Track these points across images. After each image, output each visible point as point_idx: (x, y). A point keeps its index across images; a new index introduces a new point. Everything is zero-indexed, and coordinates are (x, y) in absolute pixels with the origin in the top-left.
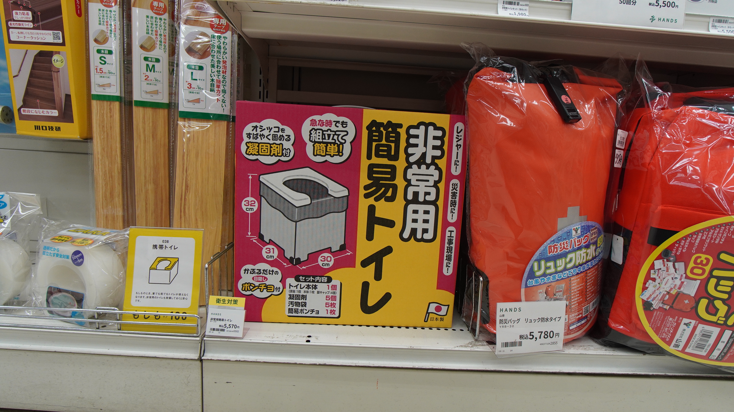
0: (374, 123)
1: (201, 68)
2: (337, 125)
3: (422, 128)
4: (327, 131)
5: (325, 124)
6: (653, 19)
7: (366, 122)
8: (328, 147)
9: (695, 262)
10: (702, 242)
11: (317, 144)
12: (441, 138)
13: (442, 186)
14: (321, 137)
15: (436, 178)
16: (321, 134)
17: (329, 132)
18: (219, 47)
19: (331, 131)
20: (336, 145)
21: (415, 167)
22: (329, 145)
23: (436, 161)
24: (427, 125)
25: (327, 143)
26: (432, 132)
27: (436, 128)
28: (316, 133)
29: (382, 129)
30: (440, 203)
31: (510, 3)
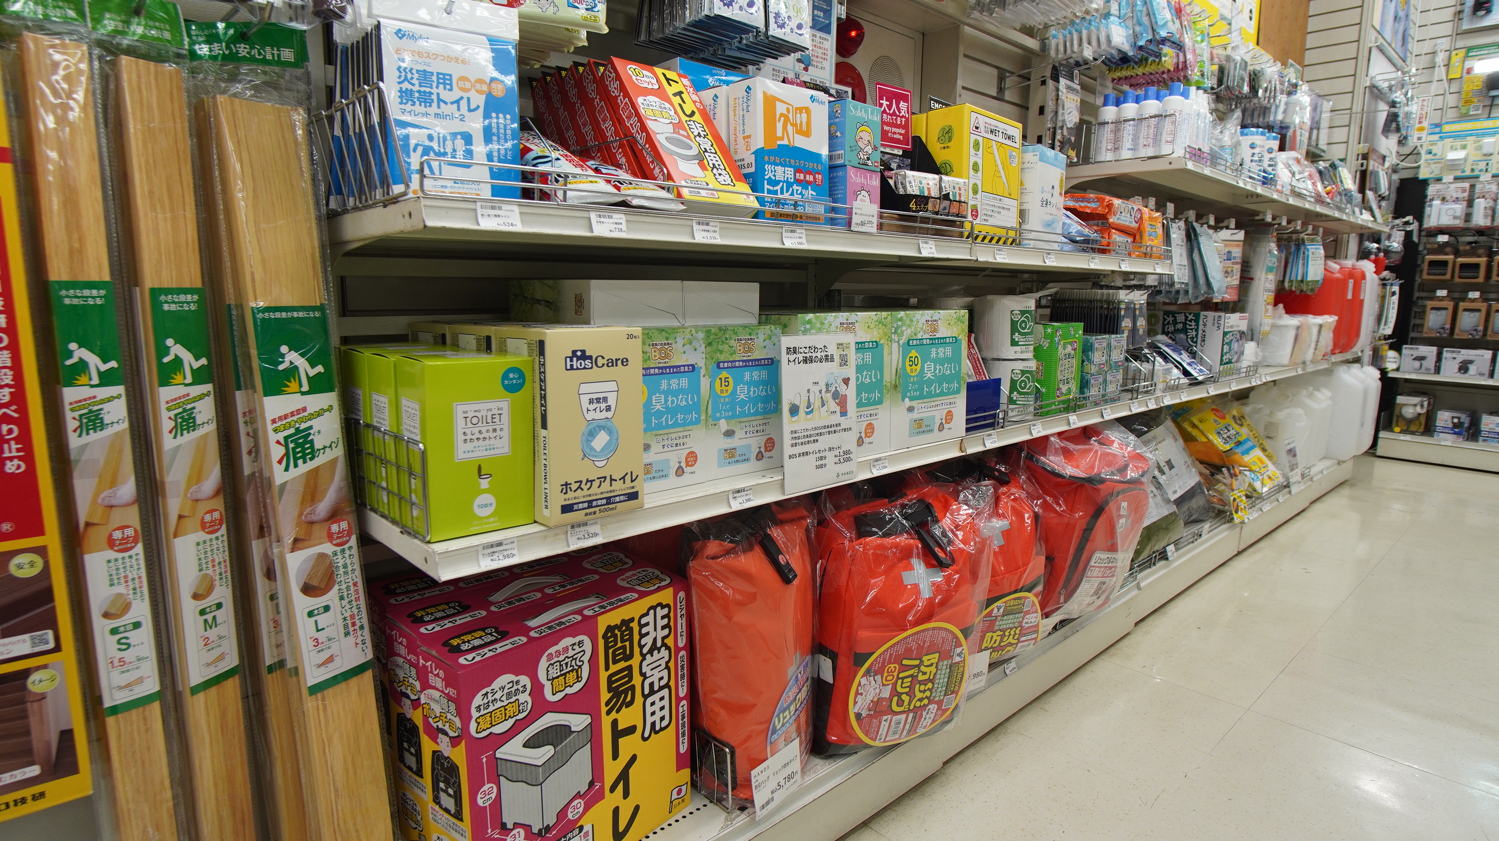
0: (609, 629)
1: (327, 608)
2: (574, 647)
3: (652, 612)
4: (564, 660)
5: (561, 653)
6: (838, 476)
7: (602, 630)
8: (567, 678)
9: (888, 672)
10: (891, 655)
12: (667, 616)
13: (672, 665)
14: (558, 671)
15: (667, 659)
16: (558, 667)
17: (566, 661)
18: (345, 566)
19: (568, 658)
20: (574, 672)
21: (648, 656)
22: (567, 675)
23: (666, 641)
24: (654, 608)
25: (565, 675)
26: (661, 612)
27: (663, 607)
28: (553, 668)
29: (617, 631)
30: (672, 684)
31: (738, 491)
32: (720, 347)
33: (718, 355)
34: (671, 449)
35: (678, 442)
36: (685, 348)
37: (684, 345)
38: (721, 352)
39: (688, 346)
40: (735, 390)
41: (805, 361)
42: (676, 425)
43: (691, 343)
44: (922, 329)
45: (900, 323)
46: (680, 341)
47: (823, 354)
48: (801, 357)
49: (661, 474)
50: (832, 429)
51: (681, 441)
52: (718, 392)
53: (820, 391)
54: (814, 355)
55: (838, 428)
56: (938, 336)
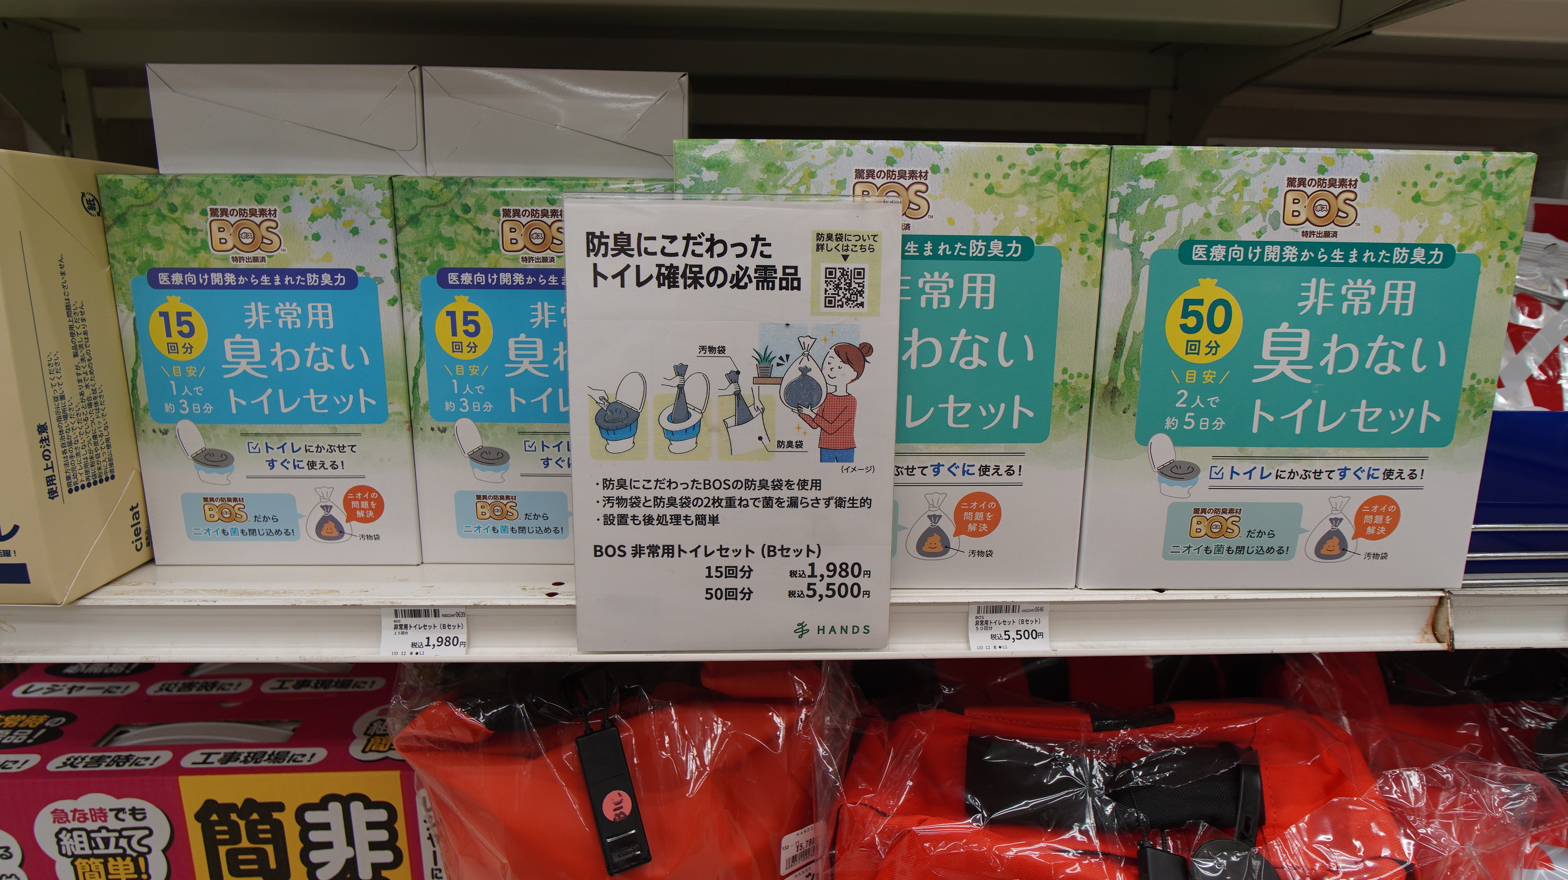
0: (210, 806)
2: (121, 815)
3: (335, 808)
4: (99, 830)
5: (87, 816)
6: (802, 630)
7: (191, 804)
8: (110, 865)
11: (80, 860)
12: (388, 825)
14: (86, 845)
16: (85, 838)
17: (104, 833)
19: (108, 830)
20: (128, 859)
22: (111, 859)
23: (386, 873)
24: (345, 801)
25: (105, 857)
26: (364, 814)
27: (369, 804)
28: (72, 837)
29: (234, 817)
31: (415, 612)
32: (447, 231)
33: (441, 249)
34: (292, 471)
35: (317, 457)
36: (316, 227)
37: (313, 218)
38: (450, 244)
39: (328, 221)
40: (499, 346)
41: (668, 277)
42: (303, 415)
43: (336, 212)
44: (1262, 208)
45: (1146, 183)
46: (302, 208)
47: (751, 263)
48: (649, 266)
49: (271, 525)
50: (785, 494)
51: (327, 458)
52: (448, 349)
53: (733, 377)
54: (707, 263)
55: (811, 494)
56: (1345, 235)
